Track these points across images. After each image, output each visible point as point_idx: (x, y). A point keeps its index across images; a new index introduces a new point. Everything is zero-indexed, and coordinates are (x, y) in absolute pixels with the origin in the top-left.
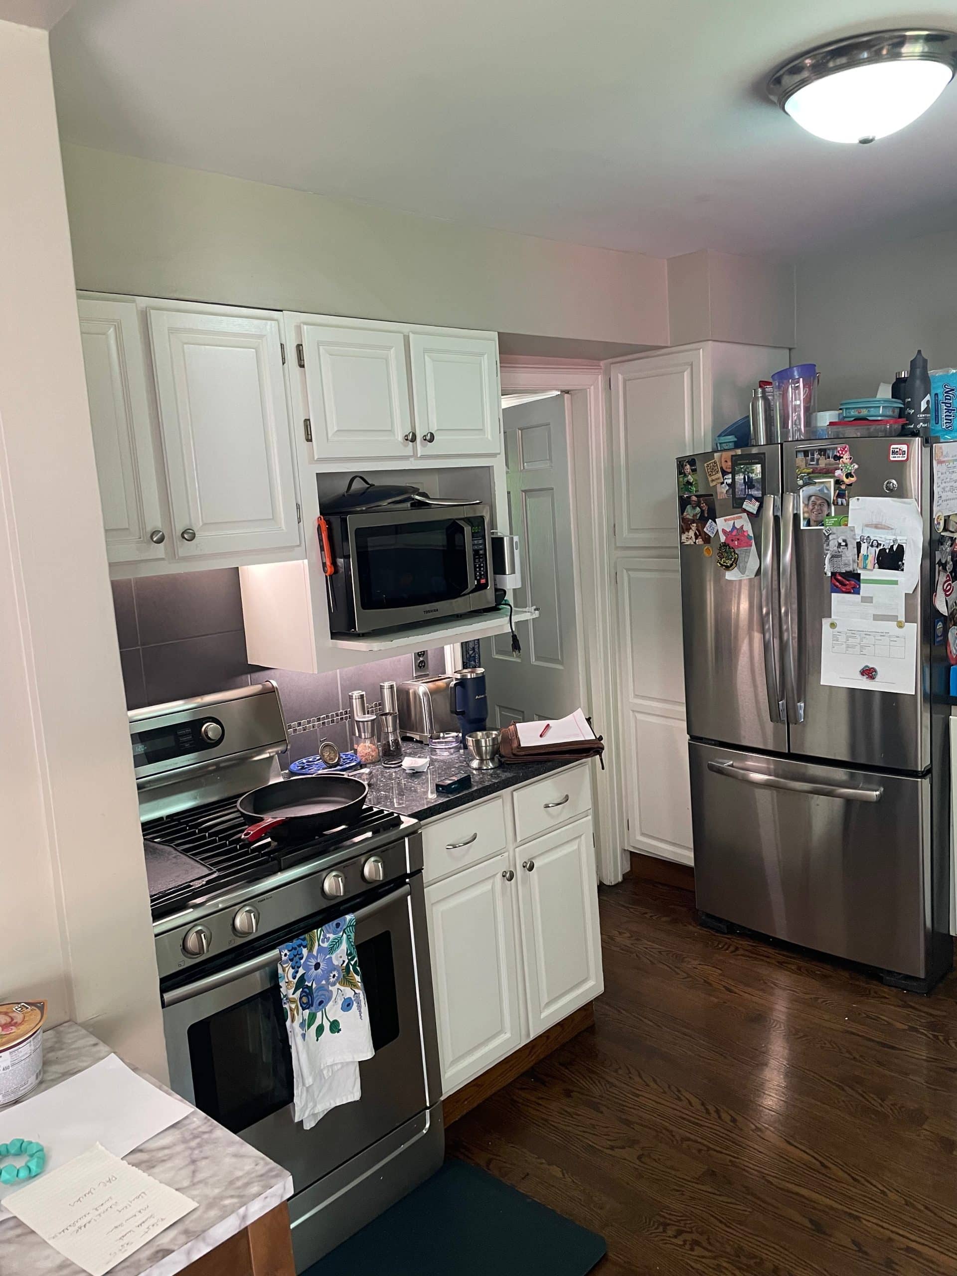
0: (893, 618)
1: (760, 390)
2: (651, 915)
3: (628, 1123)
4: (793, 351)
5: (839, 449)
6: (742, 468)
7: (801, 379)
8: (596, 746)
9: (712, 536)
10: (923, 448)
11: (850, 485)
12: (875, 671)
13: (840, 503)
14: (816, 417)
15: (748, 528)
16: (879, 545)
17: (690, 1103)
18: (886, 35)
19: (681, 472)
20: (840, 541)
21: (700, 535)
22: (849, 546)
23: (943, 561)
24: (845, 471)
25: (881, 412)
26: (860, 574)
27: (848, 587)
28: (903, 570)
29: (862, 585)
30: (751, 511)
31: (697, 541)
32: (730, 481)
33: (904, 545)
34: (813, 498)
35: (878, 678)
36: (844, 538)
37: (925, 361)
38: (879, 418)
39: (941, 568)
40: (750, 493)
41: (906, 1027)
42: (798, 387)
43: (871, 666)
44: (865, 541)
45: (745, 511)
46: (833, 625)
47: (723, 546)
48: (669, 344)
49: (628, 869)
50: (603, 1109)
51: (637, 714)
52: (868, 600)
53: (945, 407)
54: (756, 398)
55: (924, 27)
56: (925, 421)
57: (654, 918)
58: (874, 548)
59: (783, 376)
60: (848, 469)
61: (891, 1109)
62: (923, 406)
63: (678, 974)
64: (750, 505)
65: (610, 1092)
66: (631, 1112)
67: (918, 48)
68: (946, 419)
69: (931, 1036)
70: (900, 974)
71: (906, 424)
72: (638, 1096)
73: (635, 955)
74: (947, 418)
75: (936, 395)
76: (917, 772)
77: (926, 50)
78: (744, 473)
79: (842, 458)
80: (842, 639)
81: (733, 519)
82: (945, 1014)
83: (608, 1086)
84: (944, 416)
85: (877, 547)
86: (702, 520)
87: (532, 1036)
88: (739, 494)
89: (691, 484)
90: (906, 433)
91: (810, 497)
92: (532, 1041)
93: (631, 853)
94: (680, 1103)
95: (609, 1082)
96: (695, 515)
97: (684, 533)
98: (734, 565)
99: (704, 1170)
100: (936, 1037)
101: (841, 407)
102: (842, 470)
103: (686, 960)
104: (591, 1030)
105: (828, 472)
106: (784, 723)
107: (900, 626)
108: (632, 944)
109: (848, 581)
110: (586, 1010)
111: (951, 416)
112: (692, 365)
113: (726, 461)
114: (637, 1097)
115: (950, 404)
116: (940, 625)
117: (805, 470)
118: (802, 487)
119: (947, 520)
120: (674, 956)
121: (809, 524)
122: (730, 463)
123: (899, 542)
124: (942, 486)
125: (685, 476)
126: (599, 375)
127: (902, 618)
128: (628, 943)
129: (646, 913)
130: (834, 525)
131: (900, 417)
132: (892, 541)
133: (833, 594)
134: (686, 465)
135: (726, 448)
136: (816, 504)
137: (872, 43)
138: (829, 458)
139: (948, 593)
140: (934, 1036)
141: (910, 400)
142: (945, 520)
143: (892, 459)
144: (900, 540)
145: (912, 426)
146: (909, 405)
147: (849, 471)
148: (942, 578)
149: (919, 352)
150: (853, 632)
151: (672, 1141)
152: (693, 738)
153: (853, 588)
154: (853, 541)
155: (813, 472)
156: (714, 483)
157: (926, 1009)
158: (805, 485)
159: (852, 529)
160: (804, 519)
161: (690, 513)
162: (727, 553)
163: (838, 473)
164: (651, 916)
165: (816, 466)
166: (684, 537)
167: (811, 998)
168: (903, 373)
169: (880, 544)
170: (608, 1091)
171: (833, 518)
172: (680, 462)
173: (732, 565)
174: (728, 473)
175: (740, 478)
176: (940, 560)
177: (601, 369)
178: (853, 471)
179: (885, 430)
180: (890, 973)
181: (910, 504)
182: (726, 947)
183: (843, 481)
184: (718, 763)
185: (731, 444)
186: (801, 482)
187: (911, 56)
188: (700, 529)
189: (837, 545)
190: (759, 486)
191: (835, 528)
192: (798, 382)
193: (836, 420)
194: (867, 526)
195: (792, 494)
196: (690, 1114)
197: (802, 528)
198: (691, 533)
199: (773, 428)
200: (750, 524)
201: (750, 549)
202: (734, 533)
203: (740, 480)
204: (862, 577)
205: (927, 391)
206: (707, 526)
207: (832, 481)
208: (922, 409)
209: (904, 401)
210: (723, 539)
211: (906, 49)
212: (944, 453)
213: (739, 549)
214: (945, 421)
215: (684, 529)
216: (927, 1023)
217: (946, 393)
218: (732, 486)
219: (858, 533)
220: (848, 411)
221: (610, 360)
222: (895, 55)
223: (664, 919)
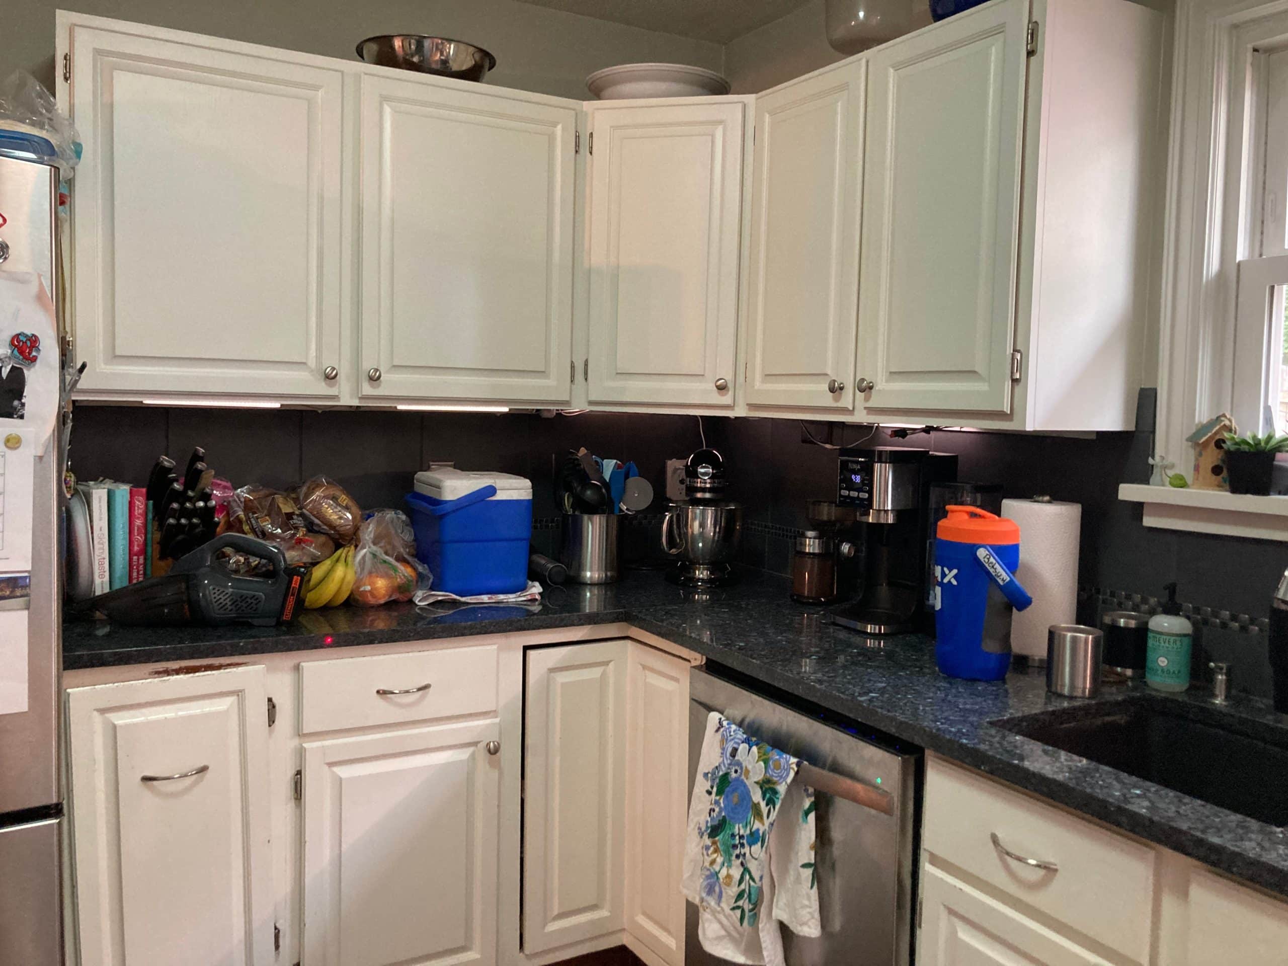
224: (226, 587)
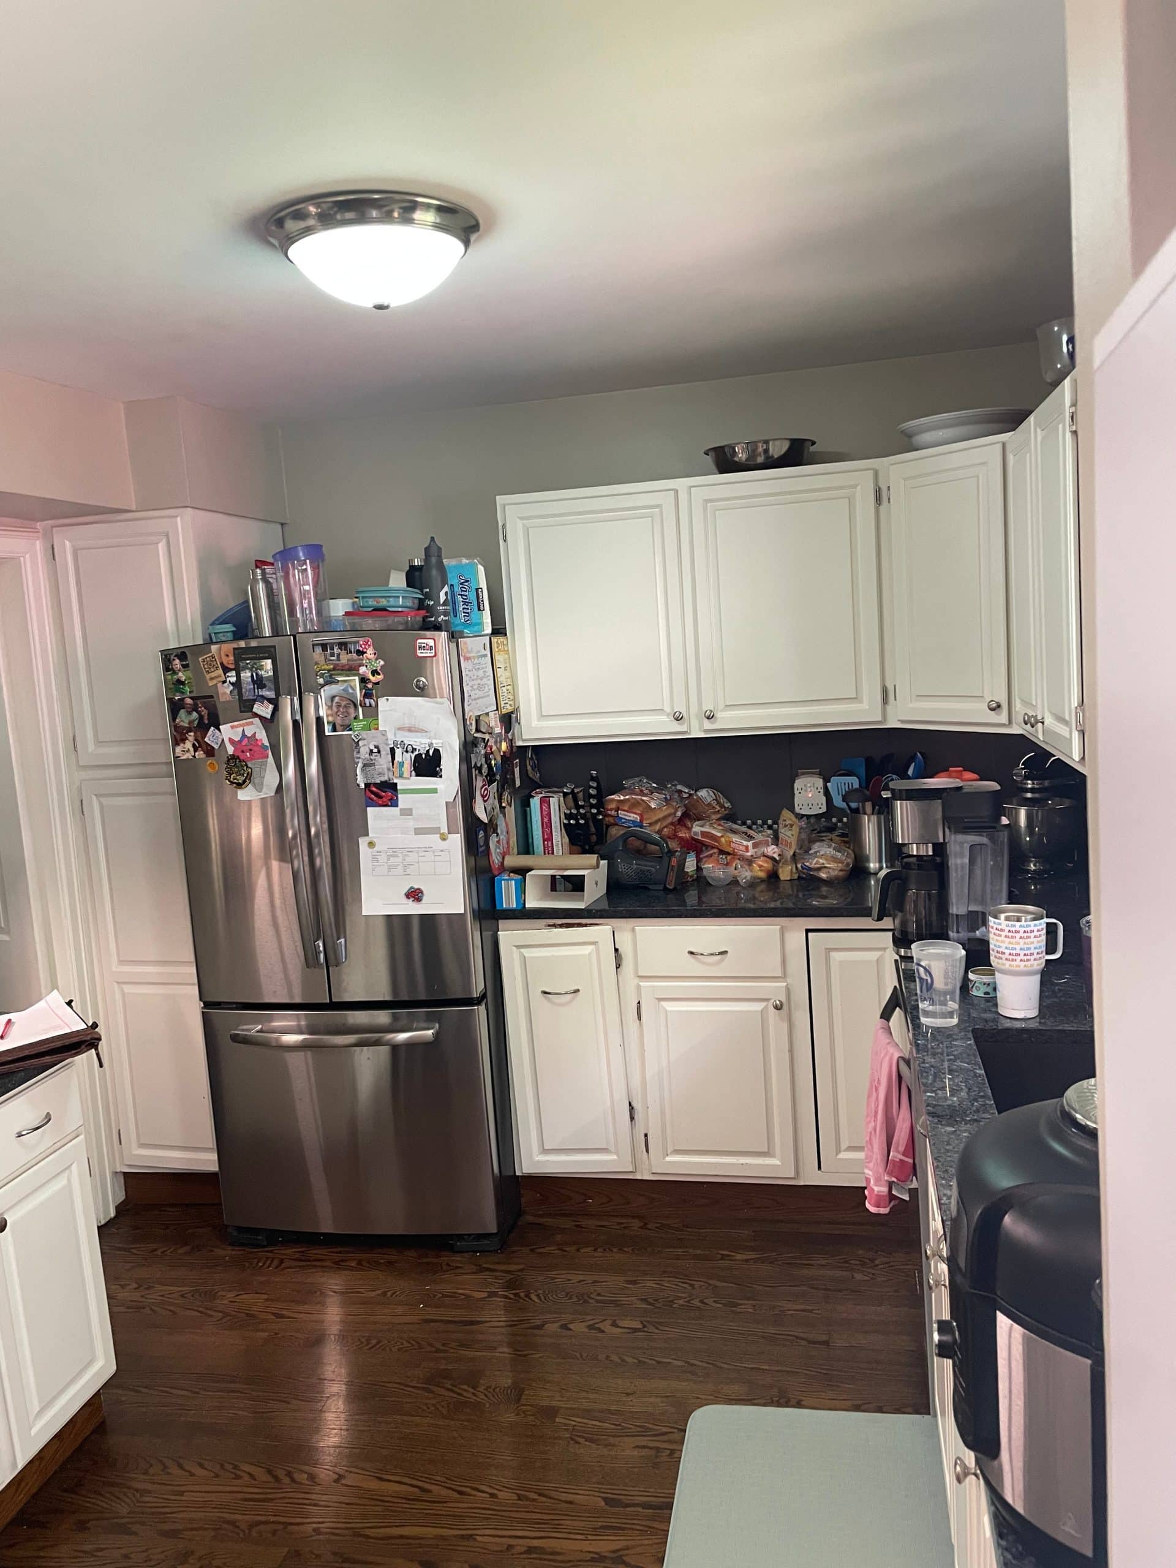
0: (435, 830)
1: (259, 571)
2: (162, 1250)
3: (173, 1534)
4: (286, 528)
5: (361, 643)
6: (247, 664)
7: (308, 561)
8: (89, 1038)
9: (216, 747)
10: (450, 643)
11: (377, 683)
12: (422, 892)
13: (368, 705)
14: (328, 604)
15: (262, 736)
16: (414, 750)
17: (251, 1476)
18: (397, 197)
19: (168, 667)
20: (372, 747)
21: (200, 746)
22: (382, 752)
23: (479, 765)
24: (371, 668)
25: (401, 603)
26: (396, 784)
27: (384, 799)
28: (441, 777)
29: (400, 796)
30: (263, 714)
31: (197, 754)
32: (233, 680)
33: (440, 749)
34: (337, 699)
35: (425, 899)
36: (376, 744)
37: (440, 549)
38: (400, 609)
39: (477, 772)
40: (260, 693)
41: (485, 1295)
42: (306, 569)
43: (416, 887)
44: (399, 746)
45: (256, 715)
46: (371, 844)
47: (232, 759)
48: (134, 508)
49: (123, 1198)
50: (135, 1528)
51: (125, 987)
52: (407, 812)
53: (462, 600)
54: (255, 580)
55: (437, 196)
56: (446, 614)
57: (168, 1253)
58: (409, 754)
59: (286, 555)
60: (374, 666)
61: (485, 1395)
62: (442, 598)
63: (211, 1316)
64: (262, 708)
65: (143, 1502)
66: (176, 1518)
67: (430, 217)
68: (464, 613)
69: (512, 1296)
70: (469, 1235)
71: (427, 617)
72: (182, 1493)
73: (148, 1311)
74: (465, 610)
75: (452, 585)
76: (472, 999)
77: (438, 221)
78: (251, 670)
79: (366, 652)
80: (383, 858)
81: (243, 725)
82: (522, 1267)
83: (138, 1495)
84: (461, 609)
85: (412, 752)
86: (202, 728)
87: (21, 1465)
88: (247, 695)
89: (183, 683)
90: (430, 626)
91: (333, 698)
92: (20, 1472)
93: (125, 1173)
94: (238, 1482)
95: (137, 1490)
96: (190, 723)
97: (179, 745)
98: (248, 781)
99: (283, 1554)
100: (516, 1295)
101: (357, 595)
102: (366, 666)
103: (219, 1294)
104: (101, 1429)
105: (351, 669)
106: (323, 968)
107: (444, 838)
108: (142, 1296)
109: (385, 792)
110: (93, 1405)
111: (468, 609)
112: (167, 535)
113: (227, 656)
114: (182, 1495)
115: (466, 596)
116: (481, 834)
117: (325, 667)
118: (323, 686)
119: (478, 720)
120: (203, 1295)
121: (334, 729)
122: (232, 658)
123: (434, 745)
124: (470, 684)
125: (174, 673)
126: (36, 540)
127: (445, 830)
128: (136, 1296)
129: (155, 1250)
130: (363, 729)
131: (419, 609)
132: (427, 745)
133: (368, 809)
134: (174, 660)
135: (224, 639)
136: (340, 706)
137: (381, 203)
138: (351, 652)
139: (485, 799)
140: (515, 1295)
141: (428, 590)
142: (477, 721)
143: (420, 655)
144: (436, 744)
145: (433, 619)
146: (428, 596)
147: (374, 668)
148: (479, 783)
149: (432, 539)
150: (394, 850)
151: (238, 1534)
152: (207, 1005)
153: (389, 800)
154: (386, 747)
155: (334, 669)
156: (214, 682)
157: (503, 1267)
158: (326, 683)
159: (384, 734)
160: (328, 723)
161: (183, 719)
162: (238, 767)
163: (362, 670)
164: (162, 1252)
165: (338, 662)
166: (178, 749)
167: (378, 1295)
168: (416, 560)
169: (416, 749)
170: (138, 1502)
171: (361, 721)
172: (166, 656)
173: (244, 782)
174: (231, 670)
175: (246, 675)
176: (476, 763)
177: (38, 532)
178: (379, 668)
179: (407, 623)
180: (460, 1237)
181: (442, 704)
182: (268, 1262)
183: (369, 679)
184: (243, 1030)
185: (229, 634)
186: (321, 681)
187: (423, 224)
188: (200, 739)
189: (369, 752)
190: (270, 685)
191: (365, 732)
192: (306, 564)
193: (350, 609)
194: (400, 729)
195: (312, 694)
196: (256, 1490)
197: (327, 733)
198: (188, 745)
199: (278, 617)
200: (264, 732)
201: (266, 761)
202: (245, 742)
203: (247, 678)
204: (399, 787)
205: (444, 582)
206: (208, 735)
207: (357, 678)
208: (442, 601)
209: (422, 591)
210: (230, 750)
211: (418, 215)
212: (469, 649)
213: (253, 762)
214: (463, 614)
215: (179, 737)
216: (507, 1282)
217: (461, 584)
218: (237, 684)
219: (391, 738)
220: (365, 600)
221: (50, 522)
222: (407, 220)
223: (180, 1251)
224: (632, 864)
